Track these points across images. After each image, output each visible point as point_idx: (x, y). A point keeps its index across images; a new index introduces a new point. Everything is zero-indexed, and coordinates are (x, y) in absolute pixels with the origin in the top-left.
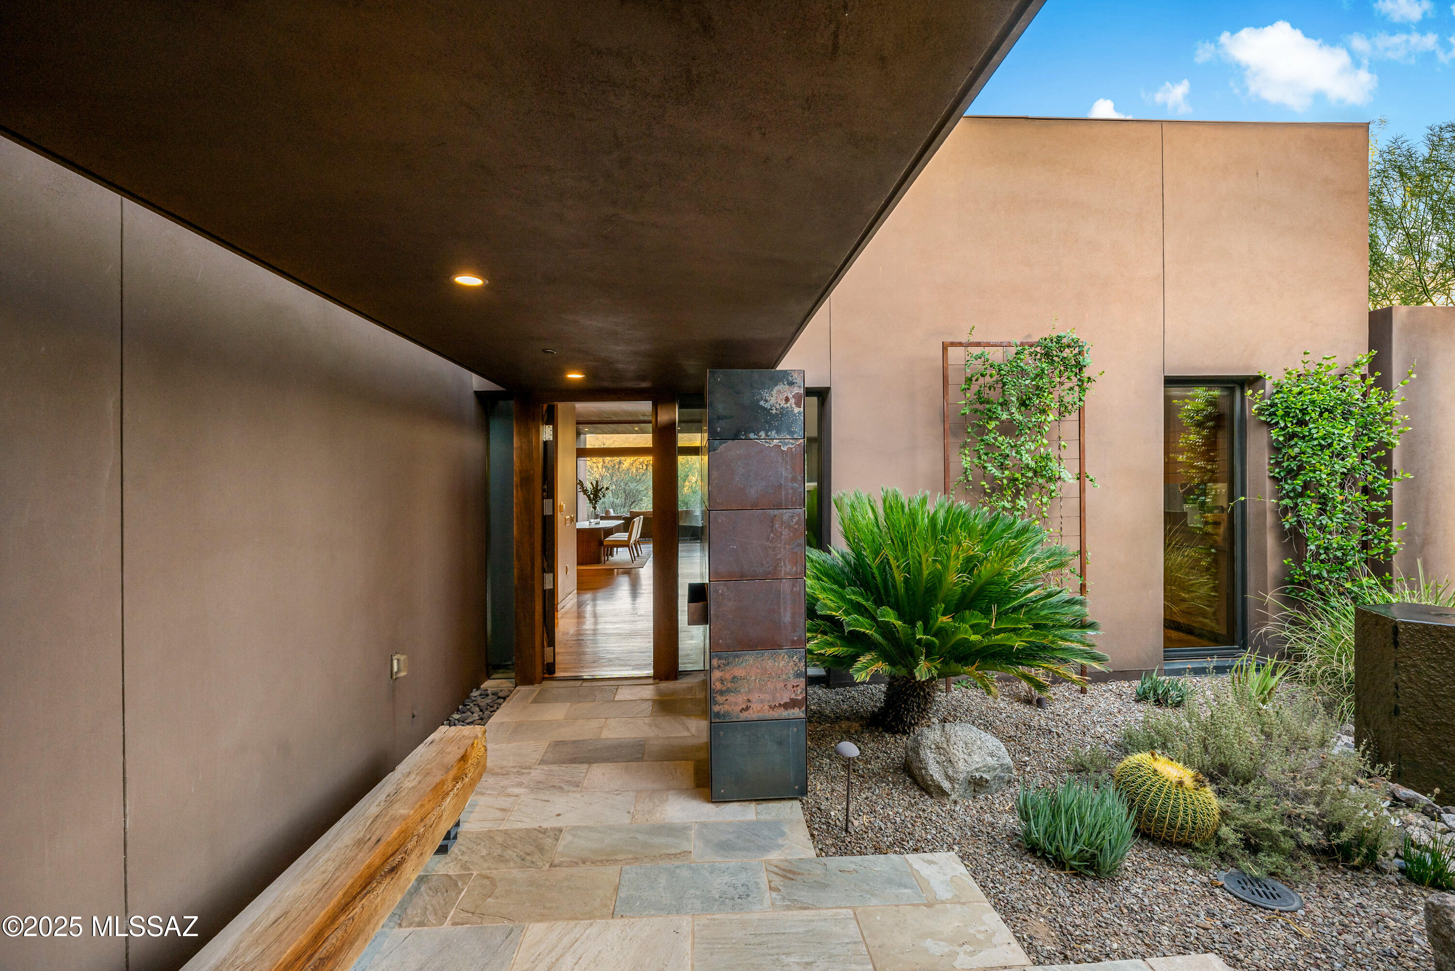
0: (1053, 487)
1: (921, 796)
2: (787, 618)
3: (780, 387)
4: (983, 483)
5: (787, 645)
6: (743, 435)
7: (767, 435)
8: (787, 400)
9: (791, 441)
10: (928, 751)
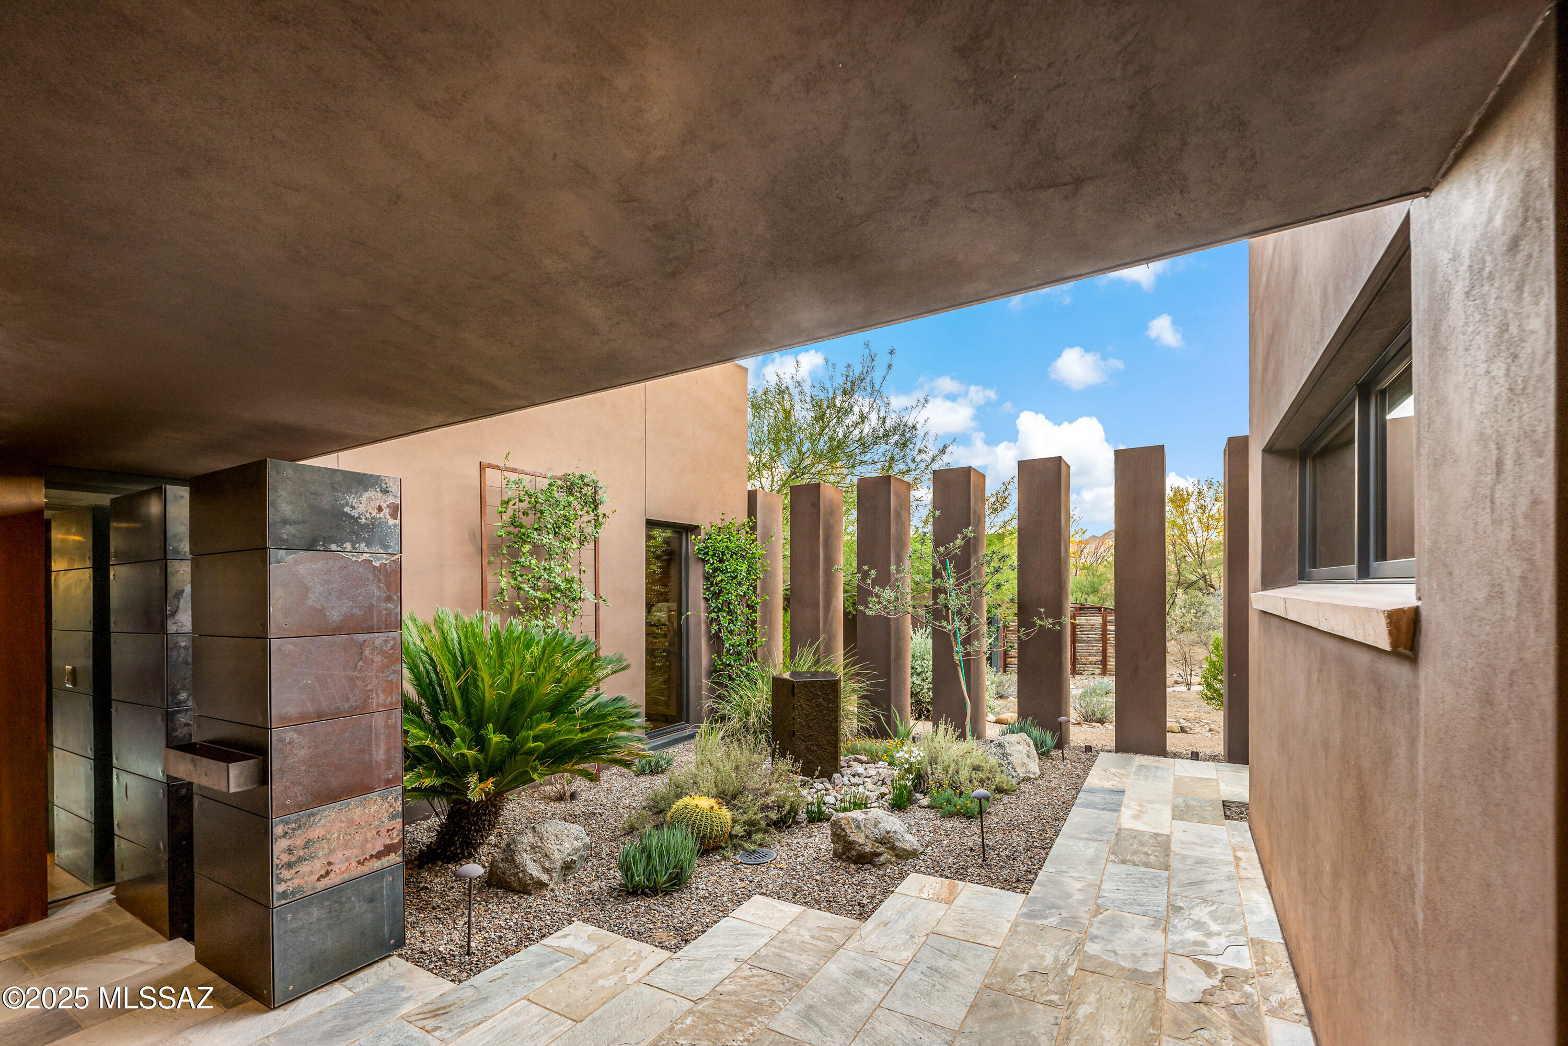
0: (576, 607)
1: (520, 898)
2: (380, 755)
3: (371, 493)
4: (518, 603)
5: (380, 786)
6: (321, 546)
7: (354, 548)
8: (380, 509)
9: (385, 556)
10: (524, 855)
